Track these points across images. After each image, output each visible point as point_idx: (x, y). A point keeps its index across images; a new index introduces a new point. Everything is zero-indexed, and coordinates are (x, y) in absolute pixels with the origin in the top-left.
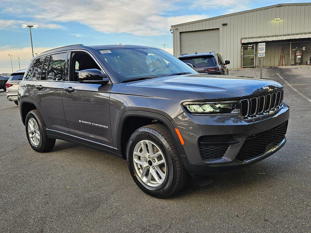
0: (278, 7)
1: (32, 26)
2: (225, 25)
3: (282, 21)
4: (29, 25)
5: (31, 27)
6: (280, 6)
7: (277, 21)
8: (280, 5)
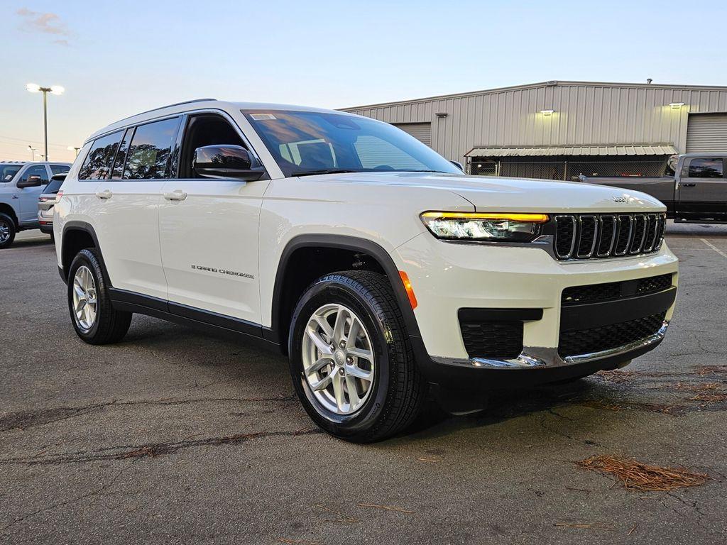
0: (549, 88)
1: (49, 90)
2: (441, 116)
3: (556, 116)
4: (43, 87)
5: (47, 92)
6: (554, 86)
7: (546, 117)
8: (555, 84)
